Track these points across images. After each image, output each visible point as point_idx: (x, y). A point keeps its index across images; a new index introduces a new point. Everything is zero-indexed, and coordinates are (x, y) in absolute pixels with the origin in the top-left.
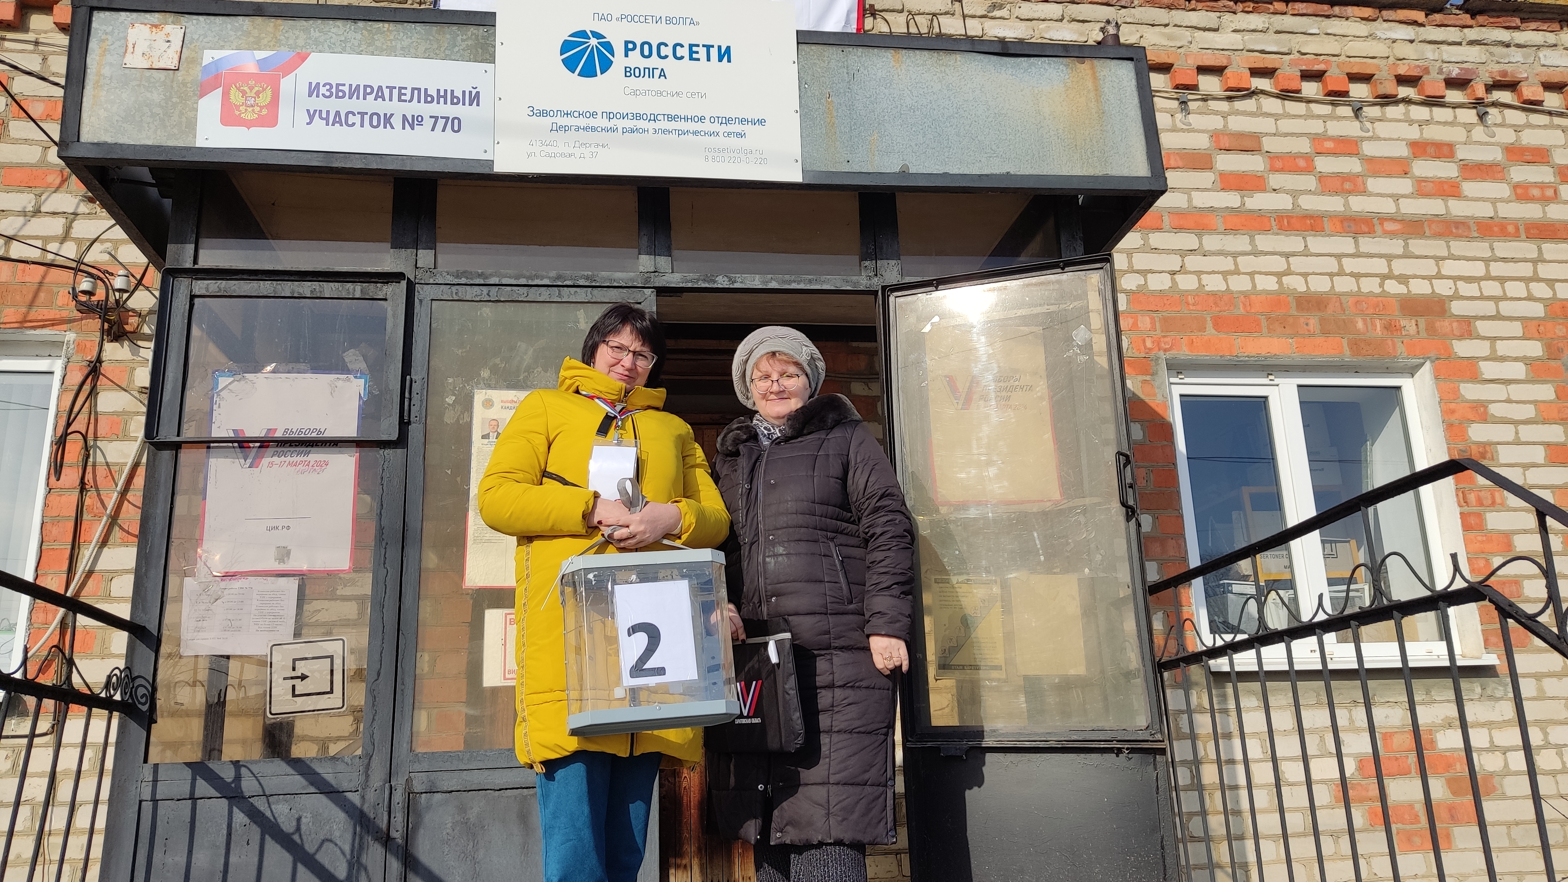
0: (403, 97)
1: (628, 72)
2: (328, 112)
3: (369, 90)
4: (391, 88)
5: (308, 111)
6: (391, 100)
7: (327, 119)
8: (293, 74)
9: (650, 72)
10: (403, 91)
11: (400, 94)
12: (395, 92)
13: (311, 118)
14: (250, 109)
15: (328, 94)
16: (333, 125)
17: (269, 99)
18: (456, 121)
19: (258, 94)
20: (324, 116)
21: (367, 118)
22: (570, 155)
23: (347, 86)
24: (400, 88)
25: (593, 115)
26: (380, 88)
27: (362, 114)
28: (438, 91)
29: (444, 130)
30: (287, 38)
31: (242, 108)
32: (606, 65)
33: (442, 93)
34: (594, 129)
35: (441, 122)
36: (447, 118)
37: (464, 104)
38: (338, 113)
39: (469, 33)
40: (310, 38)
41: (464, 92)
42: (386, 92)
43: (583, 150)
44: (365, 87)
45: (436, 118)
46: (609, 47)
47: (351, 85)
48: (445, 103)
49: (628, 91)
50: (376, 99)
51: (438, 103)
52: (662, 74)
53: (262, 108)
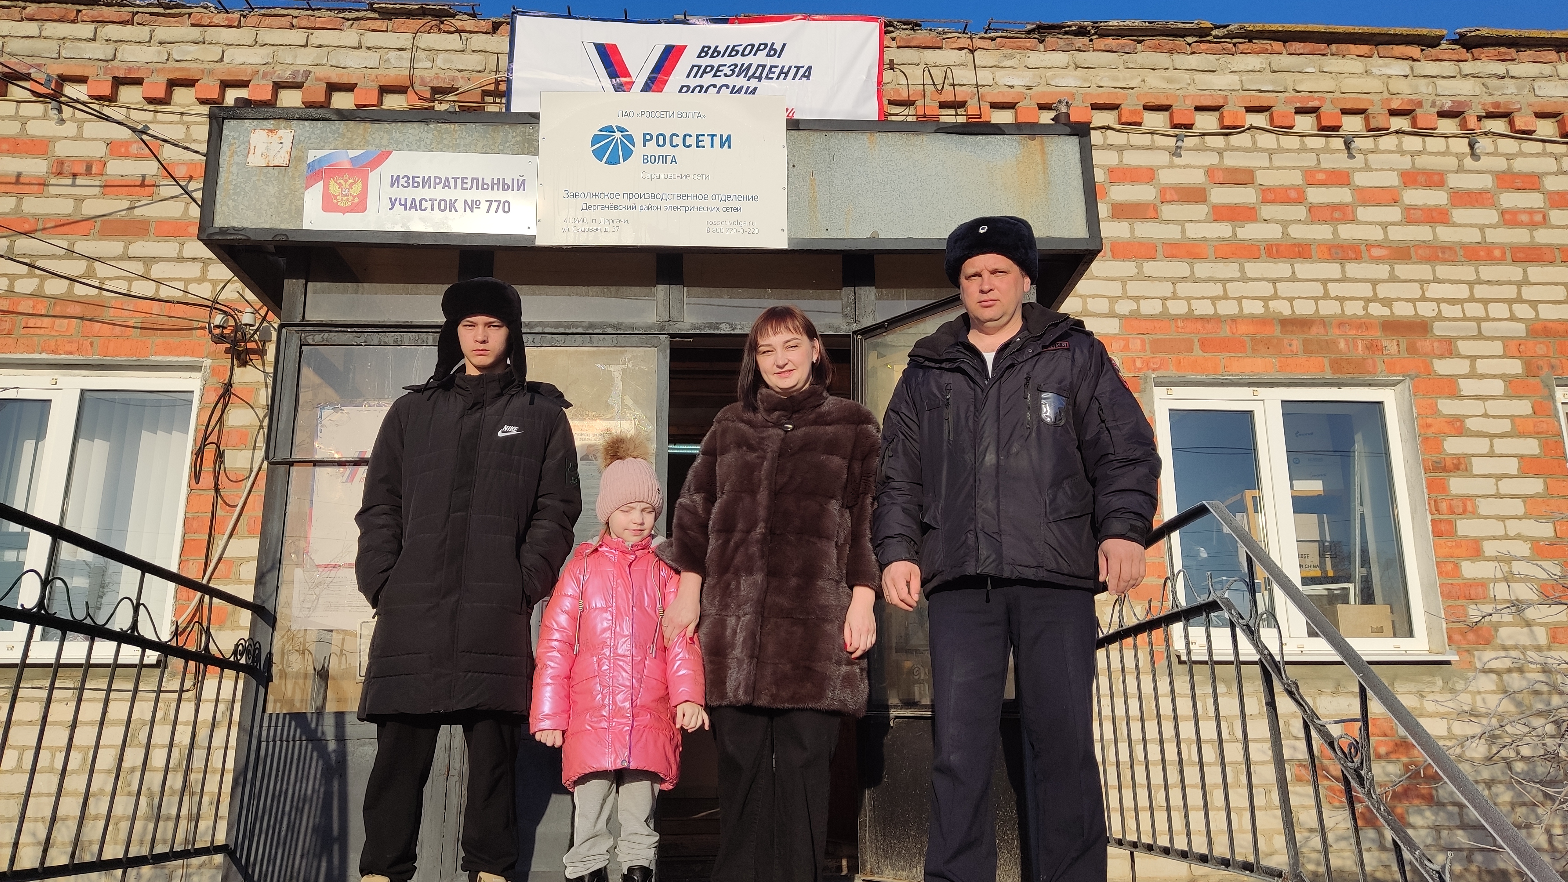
0: (465, 186)
1: (646, 159)
2: (406, 199)
3: (438, 181)
4: (455, 179)
5: (391, 199)
6: (455, 188)
7: (405, 205)
8: (379, 168)
9: (664, 158)
10: (465, 181)
11: (463, 183)
12: (459, 182)
13: (393, 204)
14: (345, 198)
15: (406, 184)
16: (410, 210)
17: (360, 190)
18: (506, 204)
19: (351, 185)
20: (403, 202)
21: (436, 203)
22: (597, 230)
23: (421, 178)
24: (463, 179)
25: (616, 195)
26: (447, 178)
27: (433, 200)
28: (493, 179)
29: (496, 212)
30: (374, 139)
31: (339, 198)
32: (628, 153)
33: (496, 182)
34: (616, 208)
35: (495, 205)
36: (499, 202)
37: (513, 190)
38: (414, 200)
39: (518, 131)
40: (392, 139)
41: (513, 180)
42: (452, 182)
43: (607, 225)
44: (435, 178)
45: (491, 202)
46: (630, 138)
47: (424, 177)
48: (498, 189)
49: (645, 175)
50: (443, 188)
51: (493, 189)
52: (674, 161)
53: (354, 197)
